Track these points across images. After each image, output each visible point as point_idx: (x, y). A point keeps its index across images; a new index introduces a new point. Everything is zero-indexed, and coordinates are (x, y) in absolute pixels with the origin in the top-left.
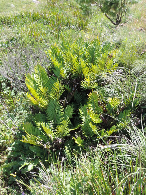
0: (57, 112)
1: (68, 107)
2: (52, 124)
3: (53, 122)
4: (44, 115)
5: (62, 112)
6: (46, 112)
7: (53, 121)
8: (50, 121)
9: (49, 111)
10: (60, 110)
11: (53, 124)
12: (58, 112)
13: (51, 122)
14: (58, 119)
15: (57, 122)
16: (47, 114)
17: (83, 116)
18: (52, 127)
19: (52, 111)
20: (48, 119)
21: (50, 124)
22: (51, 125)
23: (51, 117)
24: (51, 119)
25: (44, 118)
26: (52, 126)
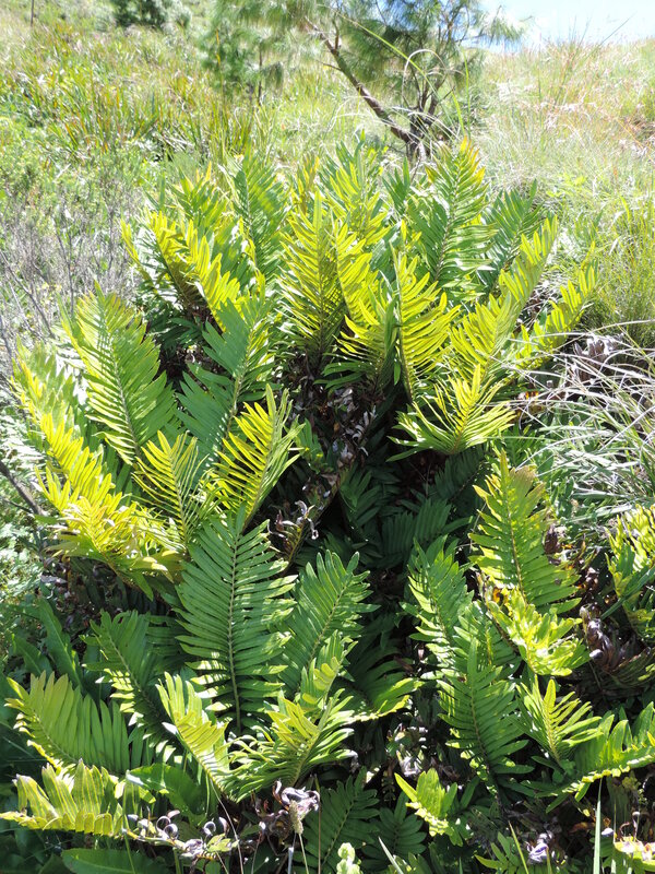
0: (244, 598)
1: (320, 566)
2: (211, 680)
3: (217, 665)
4: (158, 620)
5: (283, 601)
6: (168, 598)
7: (218, 660)
8: (197, 659)
9: (192, 595)
10: (274, 584)
11: (217, 677)
12: (258, 596)
13: (204, 665)
14: (247, 645)
15: (247, 664)
16: (183, 614)
17: (431, 625)
18: (215, 700)
19: (210, 596)
20: (186, 649)
21: (201, 681)
22: (208, 686)
23: (208, 635)
24: (209, 644)
25: (157, 641)
26: (213, 693)
